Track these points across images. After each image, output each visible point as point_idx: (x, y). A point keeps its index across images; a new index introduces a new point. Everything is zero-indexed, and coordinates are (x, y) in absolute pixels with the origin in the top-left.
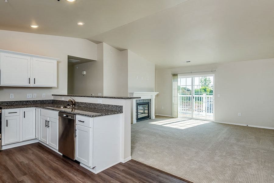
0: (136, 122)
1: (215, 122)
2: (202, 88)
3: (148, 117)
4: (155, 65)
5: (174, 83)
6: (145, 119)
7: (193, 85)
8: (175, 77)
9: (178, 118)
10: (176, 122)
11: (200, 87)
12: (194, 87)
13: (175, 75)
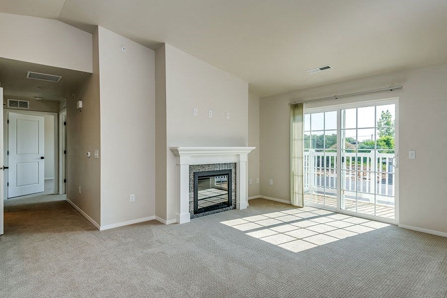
0: (189, 220)
1: (400, 225)
2: (381, 139)
3: (228, 205)
4: (249, 84)
5: (295, 126)
6: (220, 210)
7: (342, 128)
8: (297, 111)
9: (305, 209)
10: (308, 219)
11: (378, 137)
12: (344, 133)
13: (297, 107)
